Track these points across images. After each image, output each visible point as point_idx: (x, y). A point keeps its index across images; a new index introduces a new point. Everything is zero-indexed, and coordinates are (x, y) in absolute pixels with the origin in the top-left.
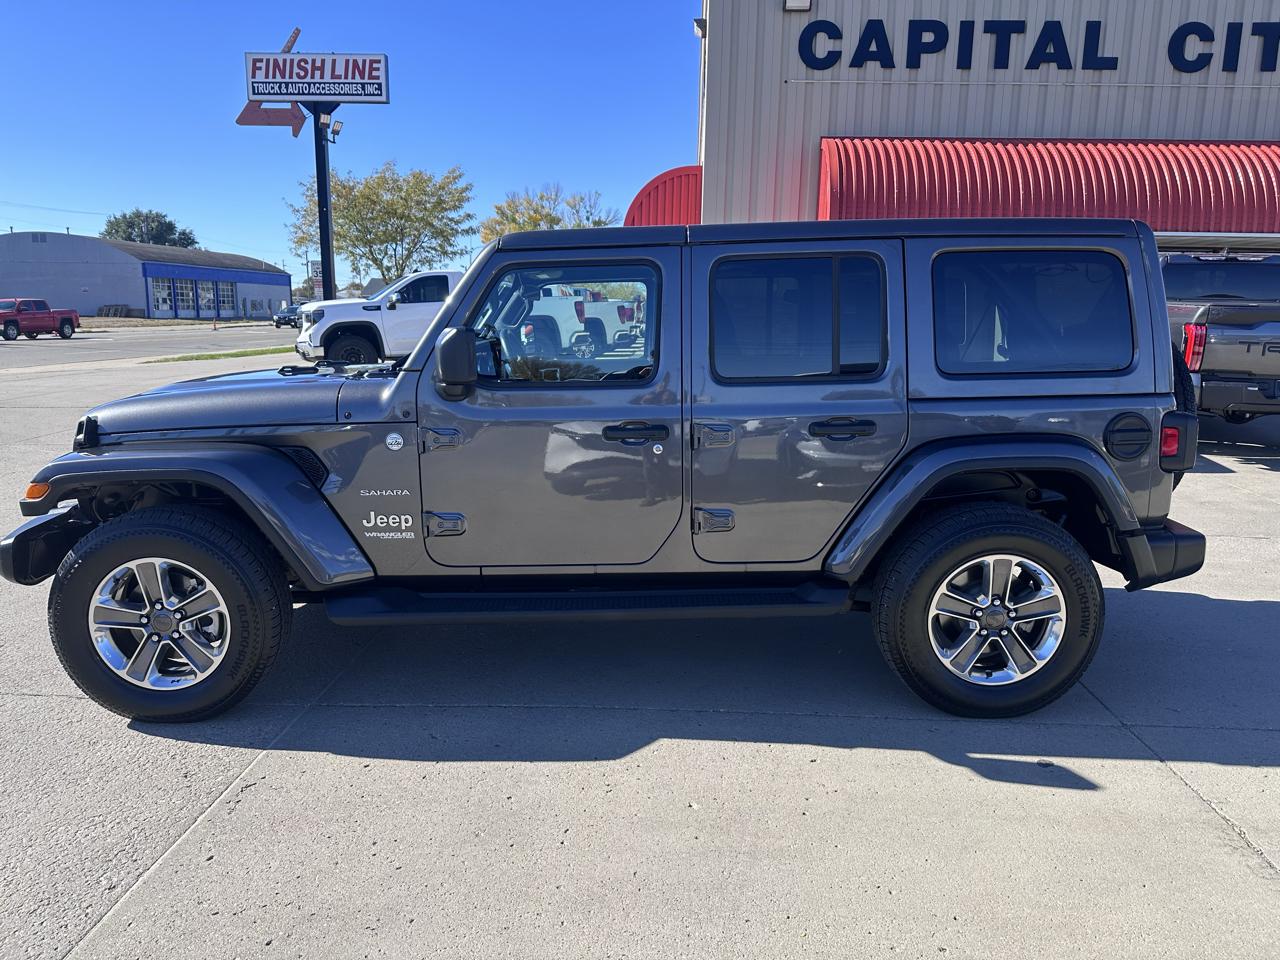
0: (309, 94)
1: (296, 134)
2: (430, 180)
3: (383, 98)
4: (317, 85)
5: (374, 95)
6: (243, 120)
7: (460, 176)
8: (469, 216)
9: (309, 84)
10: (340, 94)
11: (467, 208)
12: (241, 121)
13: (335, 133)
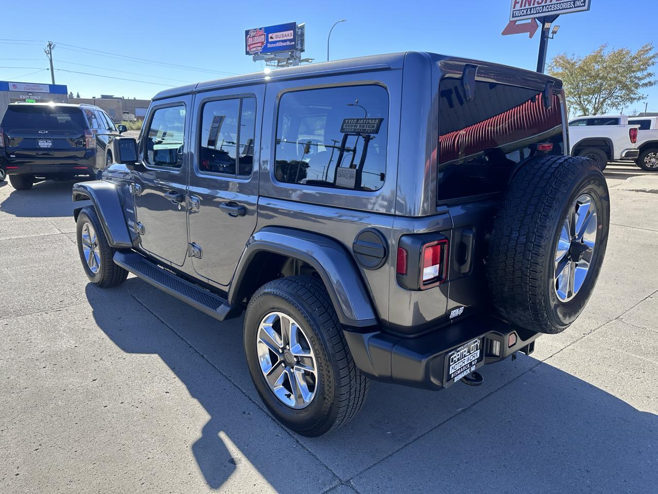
0: (542, 12)
1: (531, 37)
2: (627, 53)
3: (586, 8)
4: (548, 6)
5: (580, 6)
6: (506, 32)
7: (650, 49)
8: (650, 75)
9: (543, 7)
10: (560, 9)
11: (650, 70)
12: (505, 33)
13: (554, 32)
